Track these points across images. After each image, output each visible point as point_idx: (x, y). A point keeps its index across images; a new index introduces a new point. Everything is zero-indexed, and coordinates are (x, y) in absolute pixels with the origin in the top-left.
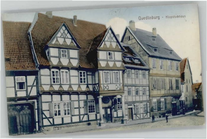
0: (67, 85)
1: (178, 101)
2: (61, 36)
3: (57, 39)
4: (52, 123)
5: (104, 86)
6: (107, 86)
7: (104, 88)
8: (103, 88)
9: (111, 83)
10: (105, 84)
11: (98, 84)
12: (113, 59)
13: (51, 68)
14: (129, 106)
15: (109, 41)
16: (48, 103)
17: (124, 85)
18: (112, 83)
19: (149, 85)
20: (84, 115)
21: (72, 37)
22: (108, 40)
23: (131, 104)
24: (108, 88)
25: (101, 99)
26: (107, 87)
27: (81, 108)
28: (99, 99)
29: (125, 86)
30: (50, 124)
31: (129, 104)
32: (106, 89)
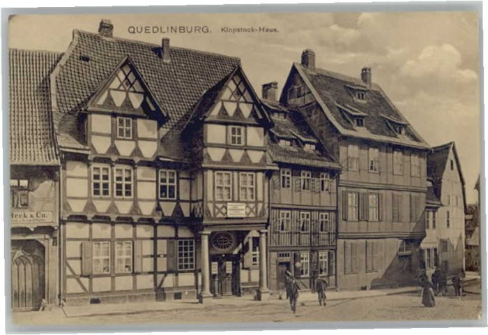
0: (126, 202)
1: (417, 250)
2: (120, 86)
3: (109, 94)
4: (88, 290)
5: (215, 207)
6: (223, 207)
7: (217, 211)
8: (214, 211)
9: (233, 201)
10: (219, 202)
11: (202, 200)
12: (243, 143)
13: (90, 161)
14: (282, 258)
15: (233, 101)
16: (79, 243)
17: (271, 205)
18: (236, 199)
19: (337, 207)
20: (166, 273)
21: (144, 89)
22: (230, 98)
23: (287, 253)
24: (226, 213)
25: (206, 237)
26: (224, 210)
27: (159, 256)
28: (203, 236)
29: (273, 208)
30: (83, 291)
31: (281, 253)
32: (220, 215)
